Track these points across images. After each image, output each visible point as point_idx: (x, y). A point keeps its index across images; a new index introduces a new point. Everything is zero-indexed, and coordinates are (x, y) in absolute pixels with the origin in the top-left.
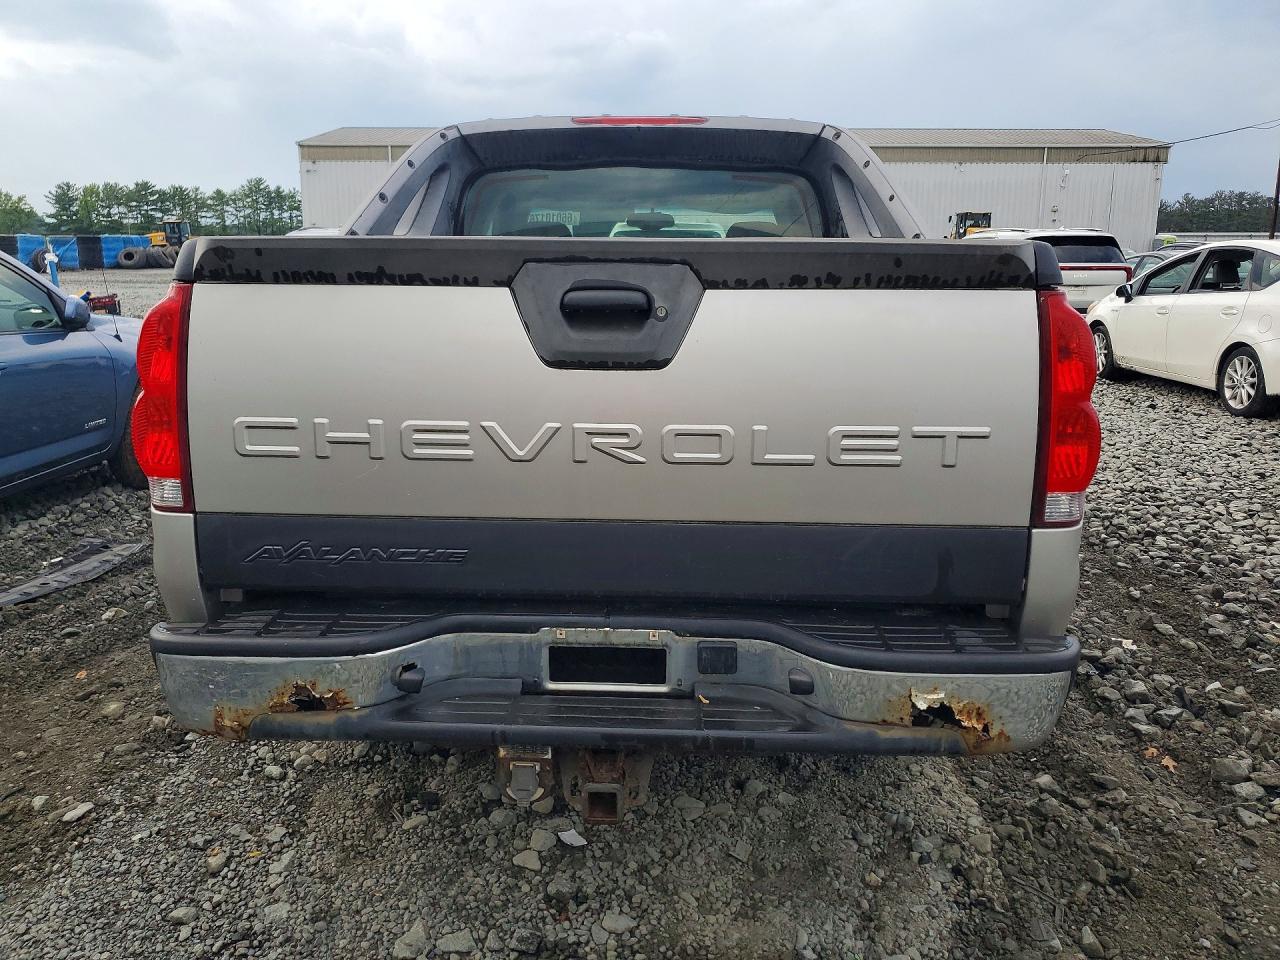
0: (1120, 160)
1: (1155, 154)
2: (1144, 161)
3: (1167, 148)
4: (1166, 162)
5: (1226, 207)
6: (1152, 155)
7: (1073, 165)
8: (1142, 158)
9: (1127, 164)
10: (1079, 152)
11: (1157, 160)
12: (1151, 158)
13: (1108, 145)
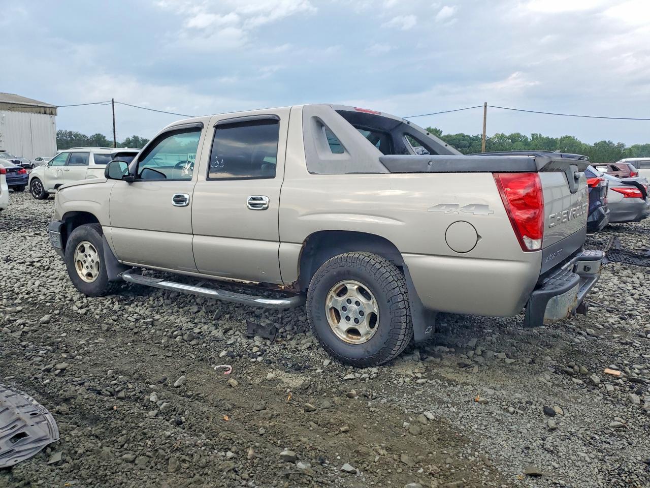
0: (32, 112)
1: (50, 111)
2: (45, 113)
3: (55, 108)
4: (56, 115)
5: (65, 138)
6: (48, 111)
7: (7, 112)
8: (43, 112)
9: (36, 114)
10: (9, 105)
11: (51, 114)
12: (48, 112)
13: (23, 103)
